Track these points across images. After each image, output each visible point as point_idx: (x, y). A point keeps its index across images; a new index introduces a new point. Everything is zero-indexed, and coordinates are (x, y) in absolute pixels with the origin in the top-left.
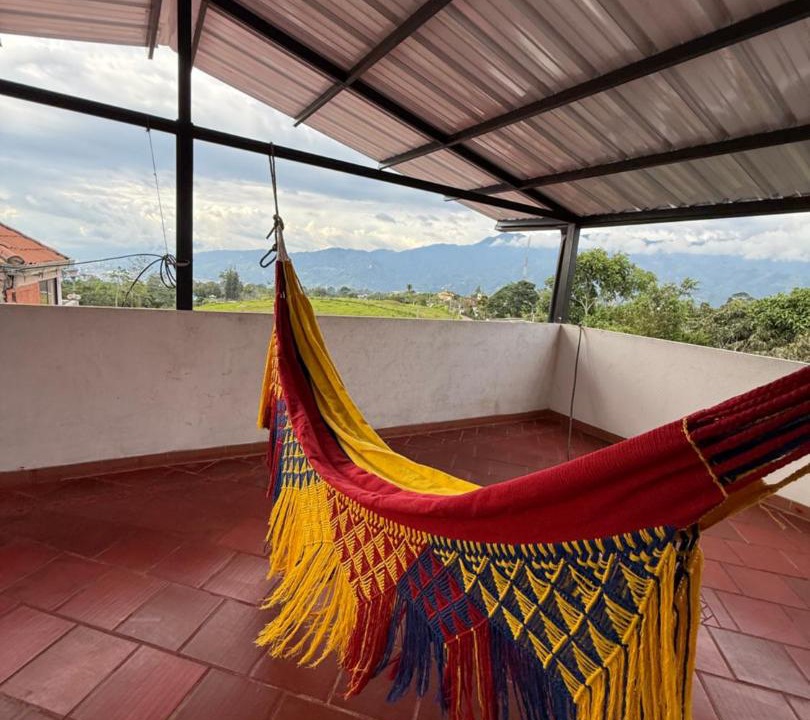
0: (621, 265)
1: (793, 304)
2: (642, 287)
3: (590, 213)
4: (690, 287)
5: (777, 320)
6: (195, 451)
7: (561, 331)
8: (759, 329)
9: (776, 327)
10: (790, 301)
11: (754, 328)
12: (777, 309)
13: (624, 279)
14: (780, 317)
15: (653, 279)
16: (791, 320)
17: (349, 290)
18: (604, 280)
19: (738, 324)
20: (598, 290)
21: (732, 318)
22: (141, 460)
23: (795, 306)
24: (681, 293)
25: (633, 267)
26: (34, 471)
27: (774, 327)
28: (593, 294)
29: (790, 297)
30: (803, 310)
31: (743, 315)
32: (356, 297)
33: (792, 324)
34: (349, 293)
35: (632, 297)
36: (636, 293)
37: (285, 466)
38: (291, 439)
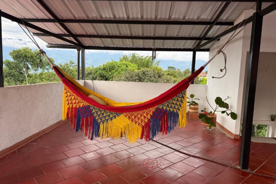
1: (104, 69)
9: (102, 76)
10: (104, 68)
11: (96, 77)
12: (101, 71)
14: (102, 73)
16: (105, 74)
18: (33, 62)
19: (91, 76)
20: (30, 66)
21: (88, 75)
27: (101, 76)
28: (28, 68)
29: (103, 67)
31: (91, 73)
33: (105, 75)
37: (99, 120)
38: (99, 113)
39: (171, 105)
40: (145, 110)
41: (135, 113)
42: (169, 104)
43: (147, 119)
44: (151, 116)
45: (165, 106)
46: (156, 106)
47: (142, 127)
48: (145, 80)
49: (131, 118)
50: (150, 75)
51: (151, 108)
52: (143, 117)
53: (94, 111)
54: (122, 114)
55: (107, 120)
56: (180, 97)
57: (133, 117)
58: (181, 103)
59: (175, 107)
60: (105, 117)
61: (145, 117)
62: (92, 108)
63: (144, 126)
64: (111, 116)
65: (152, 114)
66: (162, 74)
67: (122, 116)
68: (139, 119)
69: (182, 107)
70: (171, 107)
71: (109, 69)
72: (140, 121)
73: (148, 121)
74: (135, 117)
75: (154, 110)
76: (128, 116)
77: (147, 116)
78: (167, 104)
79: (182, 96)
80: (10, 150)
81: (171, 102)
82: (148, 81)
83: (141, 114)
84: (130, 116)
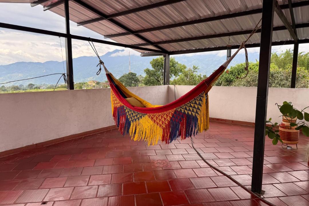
0: (173, 63)
2: (181, 71)
3: (172, 51)
4: (196, 69)
5: (228, 79)
6: (77, 134)
7: (168, 87)
8: (223, 82)
9: (228, 81)
11: (222, 83)
13: (174, 68)
14: (229, 77)
15: (185, 67)
16: (232, 78)
17: (34, 85)
22: (63, 138)
23: (232, 73)
24: (194, 72)
25: (177, 63)
26: (36, 144)
27: (227, 81)
30: (235, 74)
32: (39, 89)
33: (232, 79)
34: (34, 87)
35: (179, 75)
36: (180, 74)
37: (130, 119)
38: (130, 113)
39: (189, 108)
40: (165, 112)
41: (157, 115)
42: (187, 107)
43: (167, 121)
44: (171, 118)
45: (183, 109)
46: (175, 109)
47: (163, 128)
48: (273, 85)
49: (153, 119)
50: (280, 77)
51: (170, 111)
52: (163, 118)
53: (126, 111)
54: (146, 114)
55: (136, 120)
56: (198, 100)
57: (155, 118)
58: (199, 106)
59: (193, 111)
60: (134, 117)
61: (165, 119)
62: (126, 108)
63: (165, 128)
64: (138, 116)
65: (171, 116)
66: (301, 75)
67: (146, 116)
68: (160, 120)
69: (201, 111)
70: (189, 110)
71: (238, 72)
72: (161, 123)
73: (168, 123)
74: (157, 118)
75: (173, 113)
76: (151, 117)
77: (167, 117)
78: (185, 107)
79: (200, 98)
80: (79, 136)
81: (189, 105)
82: (277, 85)
83: (162, 116)
84: (153, 117)
